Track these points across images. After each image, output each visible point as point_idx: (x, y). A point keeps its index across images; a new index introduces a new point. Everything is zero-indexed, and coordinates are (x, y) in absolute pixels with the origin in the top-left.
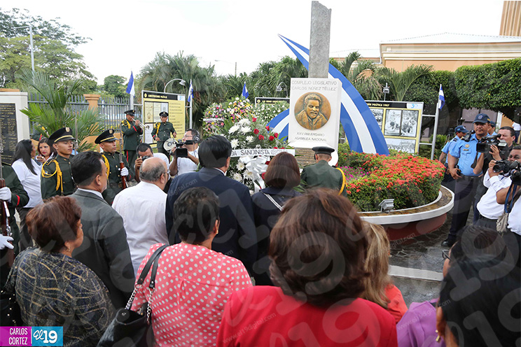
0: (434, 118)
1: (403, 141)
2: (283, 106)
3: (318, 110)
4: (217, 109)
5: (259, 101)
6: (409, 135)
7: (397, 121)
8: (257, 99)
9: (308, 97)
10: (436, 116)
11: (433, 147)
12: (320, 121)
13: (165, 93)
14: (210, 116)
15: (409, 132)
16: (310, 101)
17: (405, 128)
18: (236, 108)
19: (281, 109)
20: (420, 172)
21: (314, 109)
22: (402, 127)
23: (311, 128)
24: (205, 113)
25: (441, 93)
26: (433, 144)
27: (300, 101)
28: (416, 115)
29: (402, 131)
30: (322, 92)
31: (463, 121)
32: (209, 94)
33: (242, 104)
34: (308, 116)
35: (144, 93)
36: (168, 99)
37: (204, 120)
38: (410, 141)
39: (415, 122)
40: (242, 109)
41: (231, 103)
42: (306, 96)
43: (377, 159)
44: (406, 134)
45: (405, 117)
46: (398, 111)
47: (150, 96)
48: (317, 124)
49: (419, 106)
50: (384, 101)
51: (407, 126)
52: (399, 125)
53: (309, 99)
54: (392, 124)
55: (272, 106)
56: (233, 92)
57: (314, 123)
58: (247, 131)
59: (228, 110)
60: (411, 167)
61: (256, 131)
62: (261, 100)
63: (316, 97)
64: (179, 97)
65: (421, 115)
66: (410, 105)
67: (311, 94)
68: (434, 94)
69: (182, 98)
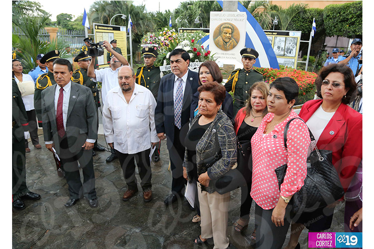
0: (308, 43)
1: (286, 60)
2: (200, 35)
3: (230, 36)
4: (151, 37)
5: (181, 31)
6: (290, 55)
7: (282, 45)
8: (180, 30)
9: (224, 26)
10: (310, 42)
11: (307, 64)
12: (232, 44)
13: (110, 25)
14: (146, 43)
15: (290, 53)
16: (225, 29)
17: (287, 51)
18: (165, 36)
19: (199, 37)
20: (304, 80)
21: (228, 35)
22: (286, 50)
23: (226, 49)
24: (142, 40)
25: (314, 25)
26: (307, 62)
27: (217, 29)
28: (296, 41)
29: (285, 53)
30: (233, 22)
31: (326, 46)
32: (142, 26)
33: (170, 33)
34: (223, 40)
35: (95, 25)
36: (113, 30)
37: (142, 45)
38: (291, 60)
39: (295, 46)
40: (170, 37)
41: (161, 33)
42: (221, 25)
43: (273, 72)
44: (289, 55)
45: (288, 42)
46: (283, 38)
47: (99, 28)
48: (230, 46)
49: (298, 34)
50: (273, 31)
51: (289, 49)
52: (284, 48)
53: (224, 28)
54: (279, 47)
55: (192, 34)
56: (160, 25)
57: (228, 45)
58: (188, 50)
59: (159, 38)
60: (297, 77)
61: (195, 50)
62: (183, 30)
63: (230, 26)
64: (121, 28)
65: (299, 41)
66: (292, 33)
67: (225, 23)
68: (308, 25)
69: (123, 29)
